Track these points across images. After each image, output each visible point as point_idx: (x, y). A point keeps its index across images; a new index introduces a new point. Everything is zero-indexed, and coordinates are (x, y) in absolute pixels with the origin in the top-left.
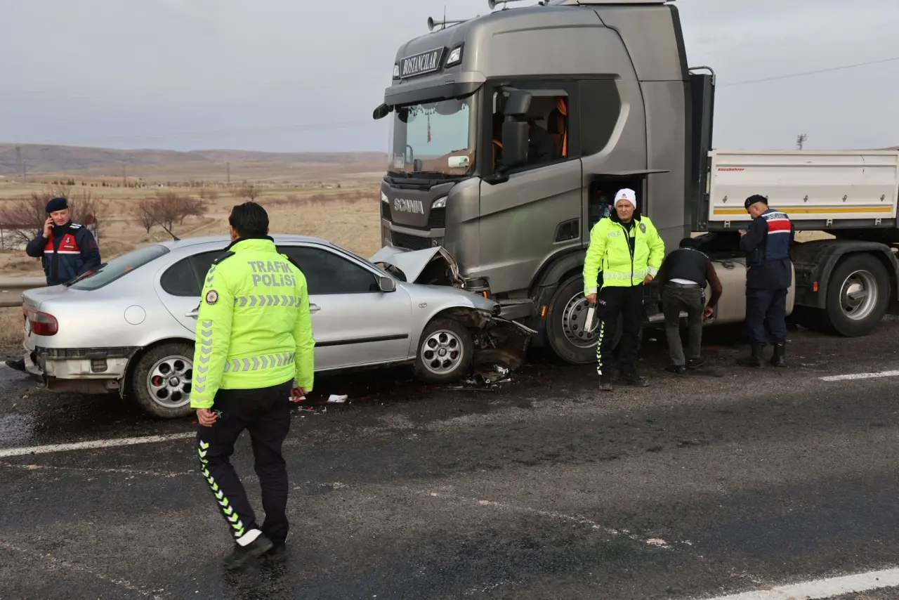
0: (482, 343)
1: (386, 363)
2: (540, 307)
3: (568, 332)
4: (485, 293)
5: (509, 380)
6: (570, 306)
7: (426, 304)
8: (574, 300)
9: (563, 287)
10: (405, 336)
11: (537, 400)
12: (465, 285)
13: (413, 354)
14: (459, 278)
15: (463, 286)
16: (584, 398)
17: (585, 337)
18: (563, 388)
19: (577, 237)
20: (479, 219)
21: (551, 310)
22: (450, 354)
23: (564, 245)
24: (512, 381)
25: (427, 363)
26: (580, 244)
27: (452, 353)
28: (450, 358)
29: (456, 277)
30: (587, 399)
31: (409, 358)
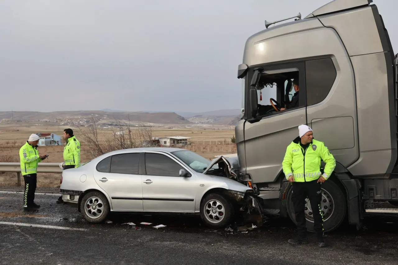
1: (184, 213)
4: (249, 182)
7: (204, 185)
10: (192, 200)
13: (197, 210)
14: (232, 173)
15: (236, 178)
20: (244, 142)
21: (288, 196)
22: (218, 212)
25: (207, 216)
28: (218, 215)
31: (195, 212)
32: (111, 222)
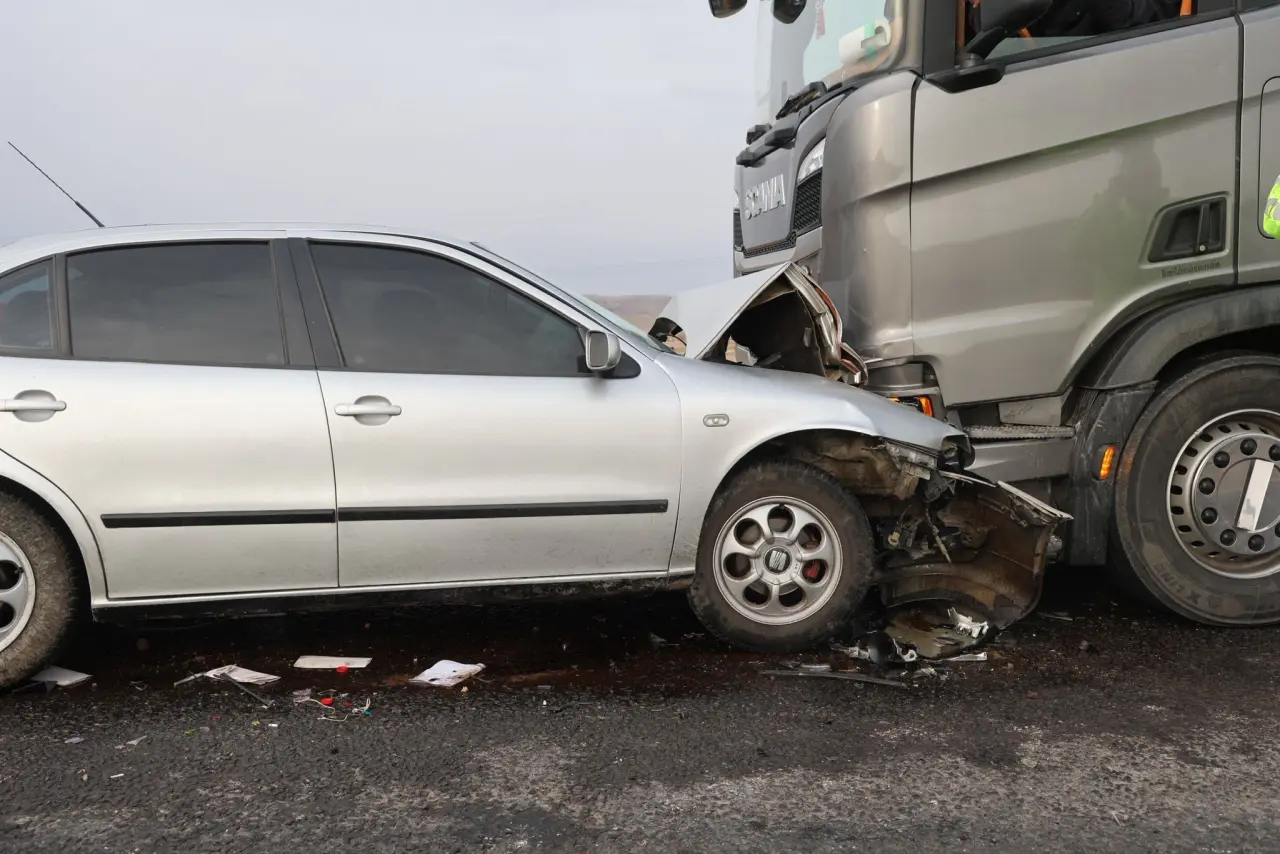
0: (910, 543)
1: (601, 582)
2: (1095, 451)
3: (1185, 529)
4: (923, 401)
5: (982, 656)
6: (1192, 452)
7: (725, 417)
8: (1206, 437)
9: (1169, 393)
10: (659, 507)
11: (1044, 741)
12: (863, 377)
13: (682, 560)
14: (844, 354)
15: (857, 379)
16: (1220, 744)
17: (1240, 546)
18: (1152, 700)
19: (1221, 249)
20: (911, 189)
21: (1129, 458)
22: (800, 566)
23: (1181, 270)
24: (990, 660)
25: (731, 590)
26: (1230, 271)
27: (808, 565)
28: (799, 580)
29: (834, 351)
30: (1233, 750)
31: (673, 570)
32: (81, 677)
